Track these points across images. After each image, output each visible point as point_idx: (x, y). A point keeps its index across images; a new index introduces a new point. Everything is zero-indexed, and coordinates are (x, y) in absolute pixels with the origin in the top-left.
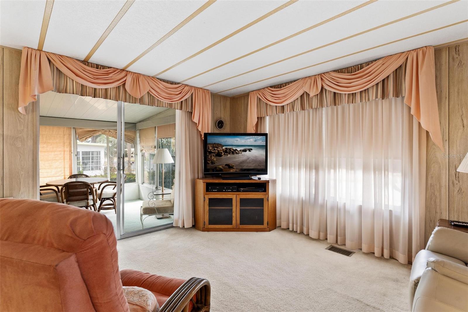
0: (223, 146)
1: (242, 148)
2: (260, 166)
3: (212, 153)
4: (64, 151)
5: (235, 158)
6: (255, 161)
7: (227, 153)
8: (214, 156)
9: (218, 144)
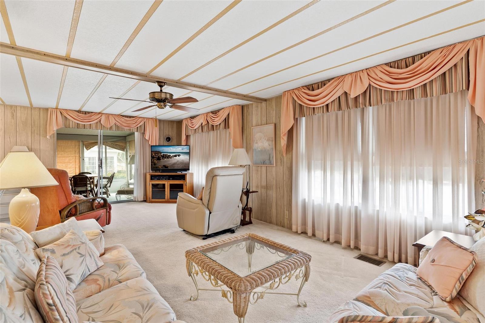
0: (162, 153)
1: (174, 154)
2: (186, 167)
3: (154, 157)
4: (75, 157)
5: (169, 161)
6: (182, 163)
7: (164, 157)
8: (155, 160)
9: (158, 151)
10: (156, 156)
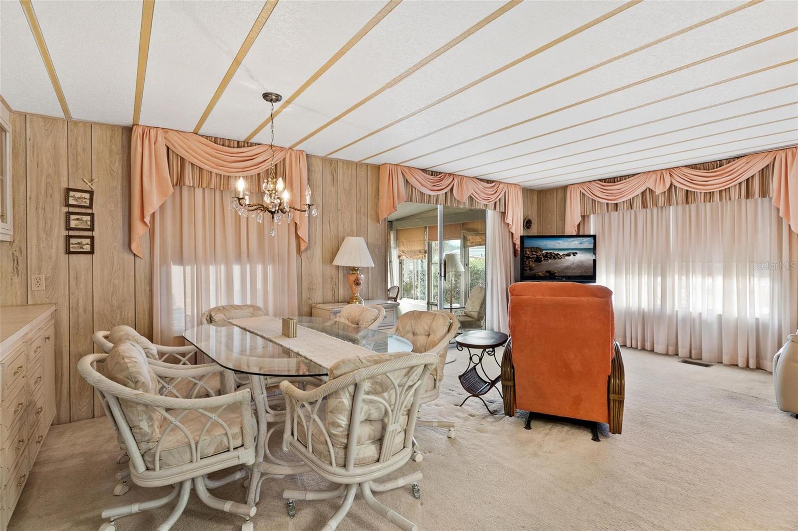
0: (543, 250)
1: (566, 252)
2: (588, 273)
3: (530, 258)
5: (557, 263)
6: (580, 266)
7: (547, 257)
8: (532, 261)
9: (537, 248)
10: (533, 256)
